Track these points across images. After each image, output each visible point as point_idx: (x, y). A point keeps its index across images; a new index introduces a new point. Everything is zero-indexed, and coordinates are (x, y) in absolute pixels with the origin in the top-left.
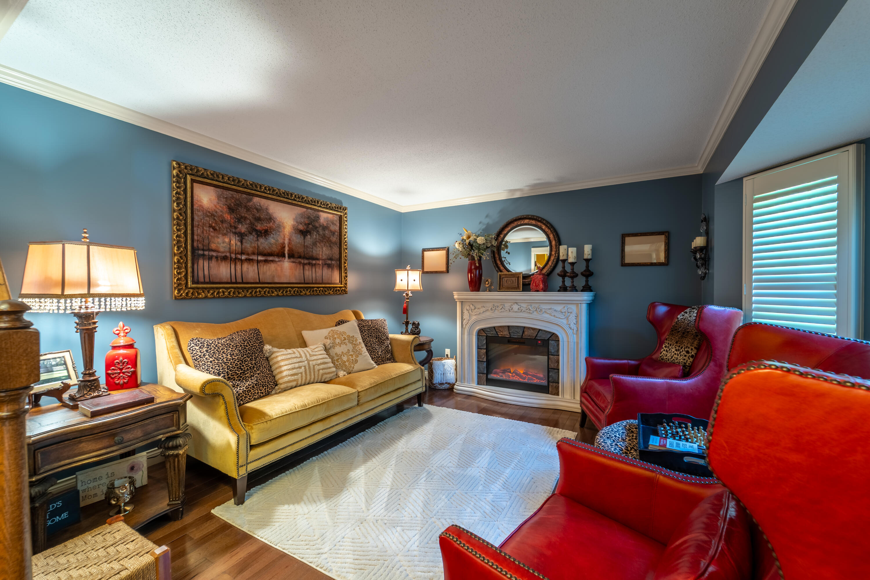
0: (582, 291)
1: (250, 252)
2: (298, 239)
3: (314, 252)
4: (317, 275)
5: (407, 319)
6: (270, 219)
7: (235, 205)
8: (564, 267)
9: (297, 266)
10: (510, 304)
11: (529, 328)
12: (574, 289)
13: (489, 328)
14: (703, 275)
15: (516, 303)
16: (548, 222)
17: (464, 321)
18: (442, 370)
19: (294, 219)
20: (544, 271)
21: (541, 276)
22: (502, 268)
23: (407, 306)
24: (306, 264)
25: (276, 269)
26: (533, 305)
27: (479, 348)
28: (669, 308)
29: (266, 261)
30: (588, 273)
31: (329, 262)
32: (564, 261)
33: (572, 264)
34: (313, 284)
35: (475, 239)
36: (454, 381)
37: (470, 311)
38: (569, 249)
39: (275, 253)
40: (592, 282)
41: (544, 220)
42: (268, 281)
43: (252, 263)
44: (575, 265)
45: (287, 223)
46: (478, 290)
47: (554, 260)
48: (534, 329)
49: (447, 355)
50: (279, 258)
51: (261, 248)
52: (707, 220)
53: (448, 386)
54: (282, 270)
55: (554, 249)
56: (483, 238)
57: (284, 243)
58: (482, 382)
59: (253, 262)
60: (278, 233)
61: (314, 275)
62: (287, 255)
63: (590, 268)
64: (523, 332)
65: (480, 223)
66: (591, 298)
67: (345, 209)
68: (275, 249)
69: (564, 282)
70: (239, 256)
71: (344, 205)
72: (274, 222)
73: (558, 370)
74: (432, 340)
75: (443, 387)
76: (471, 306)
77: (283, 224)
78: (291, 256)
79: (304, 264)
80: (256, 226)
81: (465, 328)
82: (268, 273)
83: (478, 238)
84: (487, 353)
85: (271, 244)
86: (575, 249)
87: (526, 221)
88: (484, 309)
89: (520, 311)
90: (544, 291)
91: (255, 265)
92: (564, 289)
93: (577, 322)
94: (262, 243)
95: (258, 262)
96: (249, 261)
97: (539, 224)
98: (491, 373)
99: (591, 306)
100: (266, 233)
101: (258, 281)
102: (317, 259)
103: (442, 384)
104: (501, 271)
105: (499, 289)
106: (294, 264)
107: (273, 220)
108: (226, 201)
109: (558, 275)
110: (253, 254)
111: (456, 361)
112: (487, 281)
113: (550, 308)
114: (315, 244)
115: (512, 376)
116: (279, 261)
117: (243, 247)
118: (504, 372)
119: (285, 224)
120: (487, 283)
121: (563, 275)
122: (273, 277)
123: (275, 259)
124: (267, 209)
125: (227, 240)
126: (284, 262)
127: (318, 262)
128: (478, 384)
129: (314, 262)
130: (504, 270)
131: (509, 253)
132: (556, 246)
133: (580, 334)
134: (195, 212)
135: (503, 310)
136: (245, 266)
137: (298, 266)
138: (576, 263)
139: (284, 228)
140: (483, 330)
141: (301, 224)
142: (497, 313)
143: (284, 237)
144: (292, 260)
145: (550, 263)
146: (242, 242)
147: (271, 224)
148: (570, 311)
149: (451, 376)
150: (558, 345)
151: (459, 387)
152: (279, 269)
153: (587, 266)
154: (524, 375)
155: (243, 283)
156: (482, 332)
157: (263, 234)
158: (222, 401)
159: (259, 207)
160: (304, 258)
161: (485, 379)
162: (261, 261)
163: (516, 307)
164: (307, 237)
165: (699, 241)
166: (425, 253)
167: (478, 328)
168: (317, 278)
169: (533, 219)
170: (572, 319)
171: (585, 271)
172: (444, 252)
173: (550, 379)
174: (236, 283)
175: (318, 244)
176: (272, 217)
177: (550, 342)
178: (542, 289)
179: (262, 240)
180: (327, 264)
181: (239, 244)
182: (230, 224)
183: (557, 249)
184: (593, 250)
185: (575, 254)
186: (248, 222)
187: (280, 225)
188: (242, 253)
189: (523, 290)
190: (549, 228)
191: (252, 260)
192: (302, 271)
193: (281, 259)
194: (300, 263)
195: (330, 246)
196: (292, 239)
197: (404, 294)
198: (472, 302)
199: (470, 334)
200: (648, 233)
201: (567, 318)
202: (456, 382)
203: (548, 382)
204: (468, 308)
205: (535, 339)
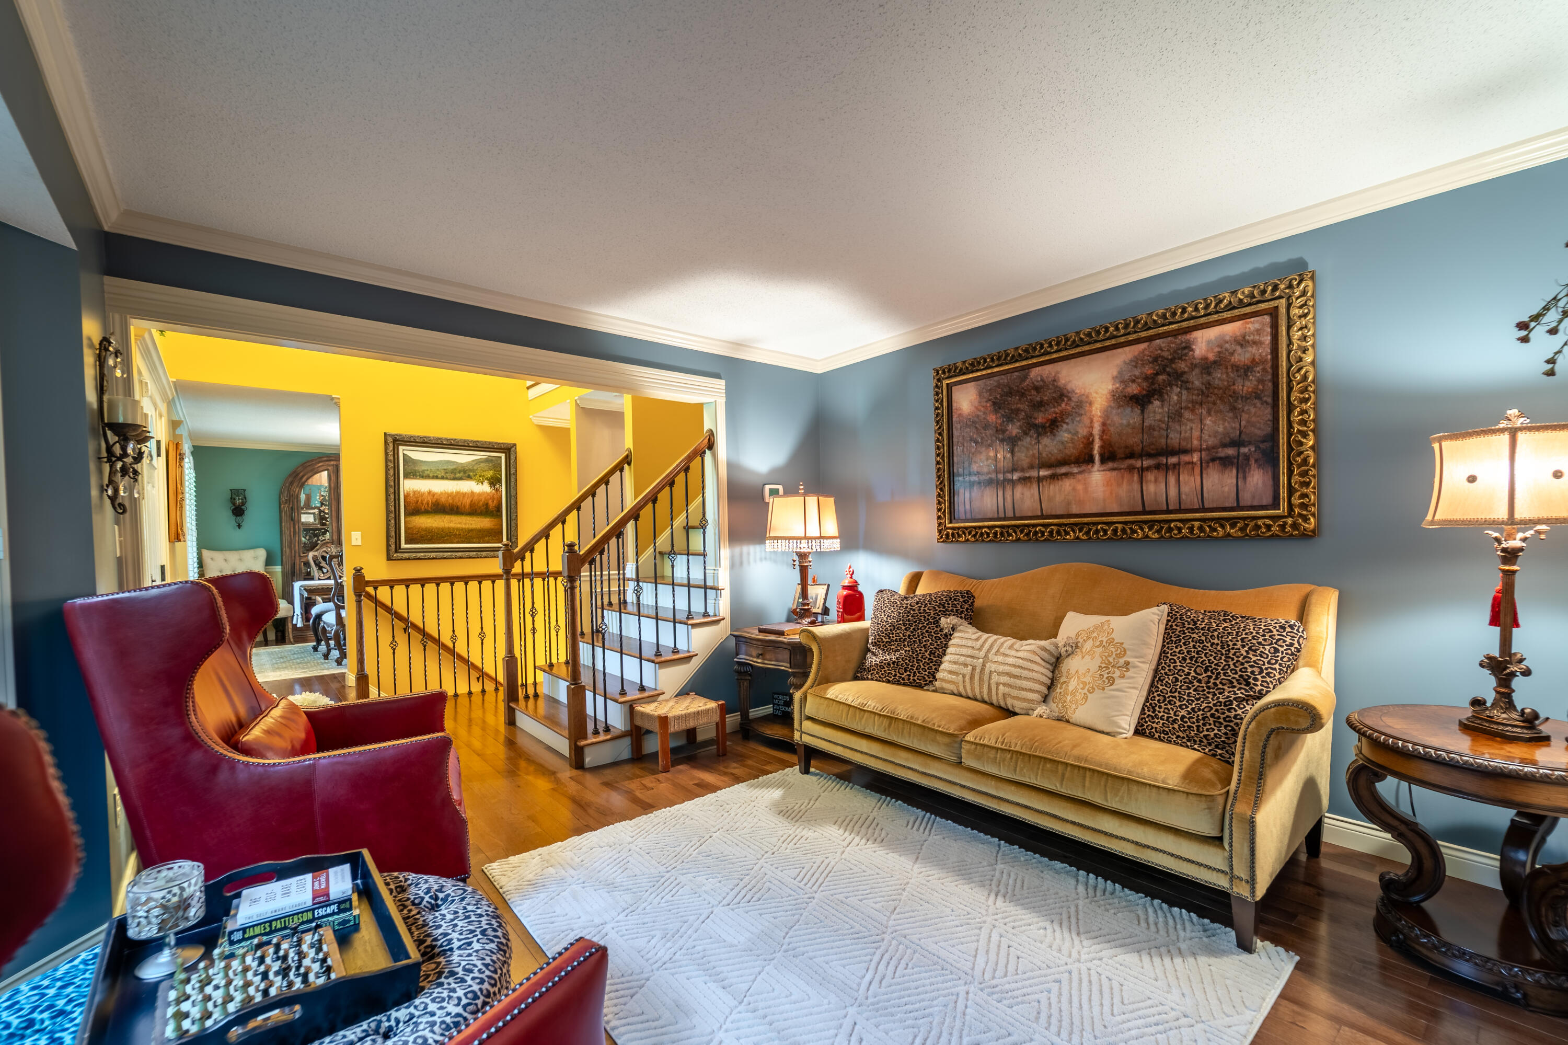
1: (1025, 466)
2: (1129, 417)
3: (1172, 435)
4: (1185, 489)
6: (1062, 395)
7: (1001, 396)
9: (1123, 478)
19: (1114, 378)
24: (1148, 469)
25: (1074, 489)
29: (1054, 477)
31: (1231, 451)
34: (1168, 511)
39: (1072, 458)
42: (1059, 513)
43: (1029, 484)
45: (1097, 393)
50: (1080, 467)
51: (1044, 455)
54: (1086, 490)
57: (1091, 435)
59: (1031, 482)
60: (1078, 419)
61: (1173, 492)
62: (1097, 458)
68: (1071, 451)
70: (1009, 476)
72: (1070, 399)
77: (1087, 397)
78: (1109, 456)
79: (1142, 470)
80: (1035, 419)
82: (1058, 498)
85: (1062, 443)
91: (1035, 486)
94: (1046, 446)
95: (1040, 480)
96: (1025, 480)
100: (1053, 425)
101: (1039, 514)
102: (1186, 451)
106: (1115, 473)
107: (1067, 396)
108: (990, 395)
110: (1031, 467)
114: (1176, 416)
116: (1080, 473)
117: (1015, 459)
119: (1094, 395)
122: (1069, 504)
123: (1070, 470)
124: (1055, 381)
125: (992, 454)
126: (1090, 472)
127: (1185, 458)
129: (1173, 460)
134: (956, 426)
136: (1019, 490)
137: (1127, 476)
139: (1091, 404)
141: (1133, 381)
143: (1092, 421)
144: (1110, 465)
146: (1012, 452)
147: (1063, 405)
152: (1080, 487)
155: (1015, 518)
157: (1048, 429)
159: (1041, 383)
160: (1141, 455)
162: (1045, 478)
164: (1150, 407)
168: (1183, 497)
174: (1005, 519)
175: (1187, 414)
176: (1065, 391)
179: (1046, 441)
180: (1220, 459)
181: (1009, 455)
182: (996, 427)
186: (1021, 417)
187: (1081, 402)
188: (1014, 470)
191: (1029, 478)
192: (1136, 486)
193: (1083, 467)
194: (1131, 469)
195: (1233, 409)
196: (1109, 422)
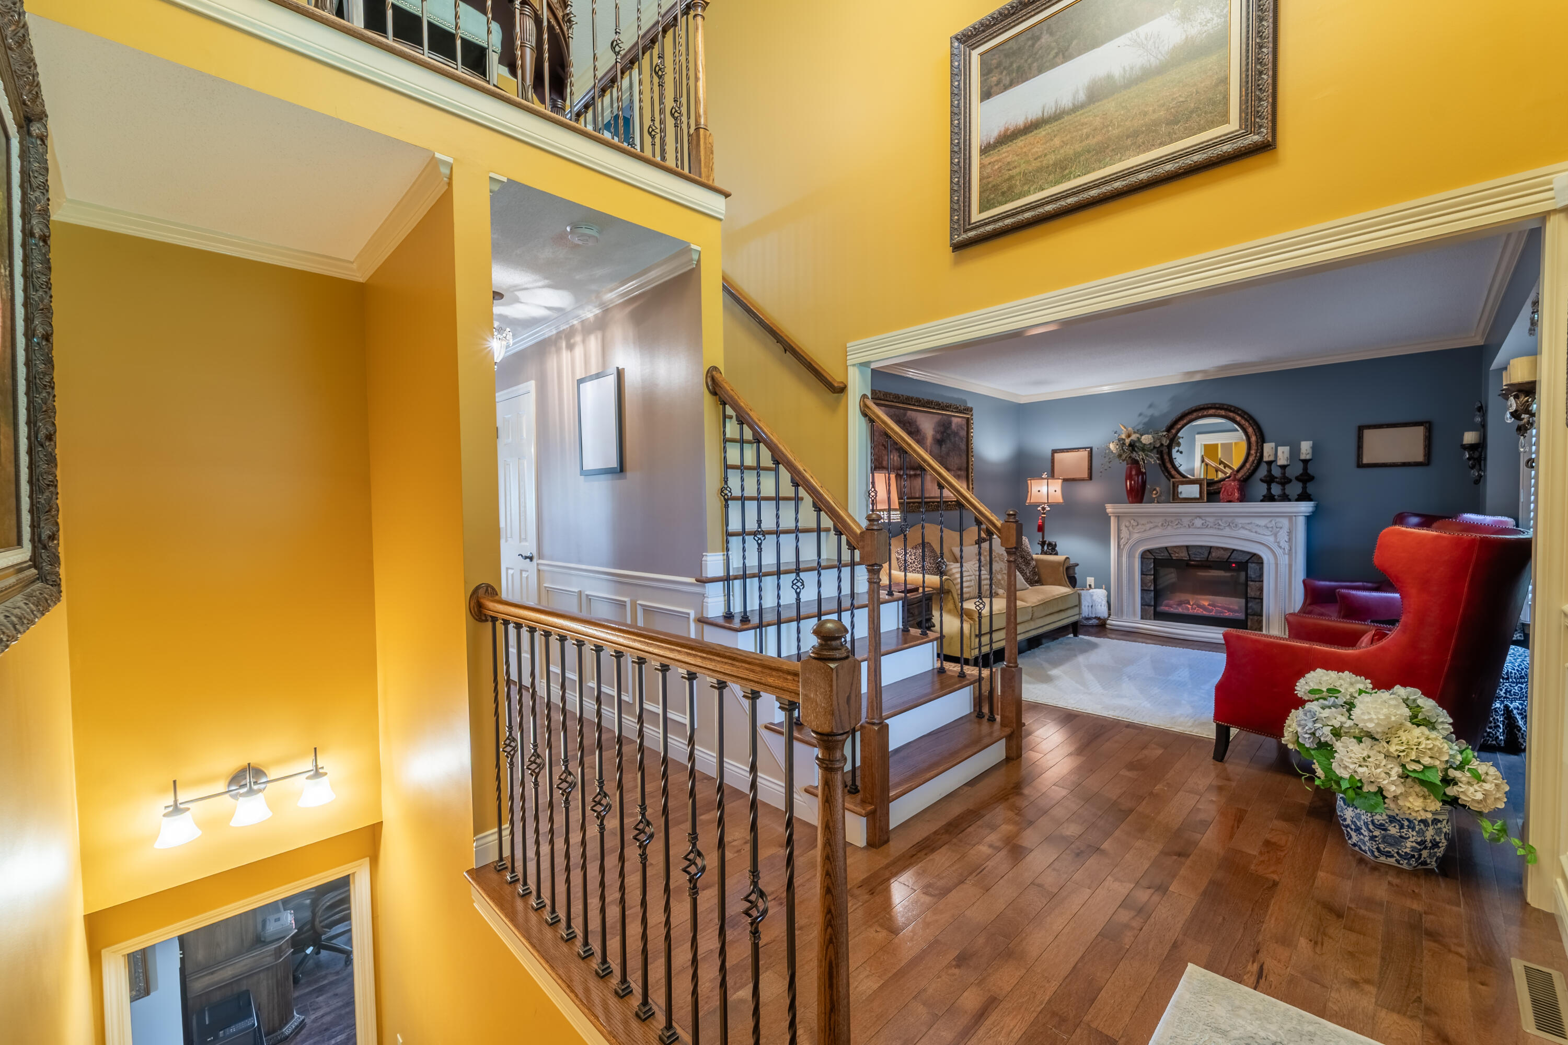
0: (1297, 500)
2: (937, 449)
5: (1043, 538)
6: (918, 431)
8: (1269, 471)
10: (1189, 519)
11: (1218, 548)
12: (1285, 498)
13: (1159, 549)
14: (1478, 478)
15: (1200, 517)
16: (1245, 413)
17: (1122, 542)
18: (1090, 601)
19: (934, 429)
20: (1239, 475)
21: (1236, 483)
22: (1173, 472)
23: (1043, 523)
26: (1224, 519)
27: (1143, 573)
28: (1424, 520)
29: (916, 476)
30: (1306, 478)
32: (1270, 463)
33: (1283, 467)
35: (1139, 439)
36: (1106, 615)
37: (1130, 528)
38: (1279, 448)
40: (1311, 488)
41: (1239, 409)
44: (1287, 469)
46: (1141, 501)
47: (1253, 461)
48: (1225, 549)
49: (1090, 586)
51: (911, 462)
52: (1482, 410)
53: (1097, 621)
55: (1254, 447)
56: (1150, 436)
58: (1148, 616)
63: (1309, 471)
64: (1210, 553)
65: (1140, 415)
66: (1311, 509)
67: (971, 410)
69: (1269, 489)
71: (969, 405)
73: (1262, 599)
74: (1077, 565)
75: (1091, 622)
76: (1132, 521)
81: (1123, 549)
82: (917, 487)
83: (1143, 437)
84: (1155, 580)
86: (1288, 448)
87: (1211, 412)
88: (1151, 525)
89: (1205, 526)
90: (1241, 501)
91: (908, 481)
92: (1269, 498)
93: (1289, 539)
97: (1231, 414)
98: (1161, 605)
99: (1309, 519)
103: (1088, 619)
104: (1173, 477)
105: (1173, 500)
109: (1262, 480)
111: (1108, 590)
112: (1155, 490)
113: (1249, 522)
114: (948, 454)
115: (1192, 609)
118: (1180, 604)
119: (927, 434)
120: (1154, 492)
121: (1269, 480)
124: (916, 421)
128: (1142, 618)
130: (1177, 476)
131: (1181, 452)
132: (1257, 442)
133: (1294, 555)
135: (1179, 526)
138: (1288, 465)
139: (927, 439)
140: (1149, 551)
141: (938, 433)
142: (1170, 530)
145: (1248, 465)
147: (918, 436)
148: (1279, 525)
149: (1102, 611)
150: (1261, 569)
151: (1112, 622)
153: (1305, 469)
154: (1210, 607)
156: (1148, 553)
158: (950, 597)
159: (911, 421)
161: (1152, 612)
162: (912, 476)
163: (1198, 522)
164: (942, 448)
165: (1470, 437)
166: (1056, 455)
167: (1141, 549)
169: (1221, 409)
170: (1283, 536)
171: (1301, 475)
172: (1085, 454)
173: (1249, 611)
175: (951, 454)
176: (919, 429)
177: (1250, 565)
178: (1238, 499)
181: (899, 459)
183: (1259, 448)
184: (1314, 448)
185: (1287, 454)
187: (923, 436)
188: (900, 468)
189: (1209, 501)
190: (1246, 420)
195: (961, 452)
197: (1039, 508)
198: (1134, 516)
199: (1130, 556)
200: (1398, 424)
201: (1276, 535)
202: (1109, 616)
203: (1247, 614)
204: (1127, 524)
205: (1227, 561)
